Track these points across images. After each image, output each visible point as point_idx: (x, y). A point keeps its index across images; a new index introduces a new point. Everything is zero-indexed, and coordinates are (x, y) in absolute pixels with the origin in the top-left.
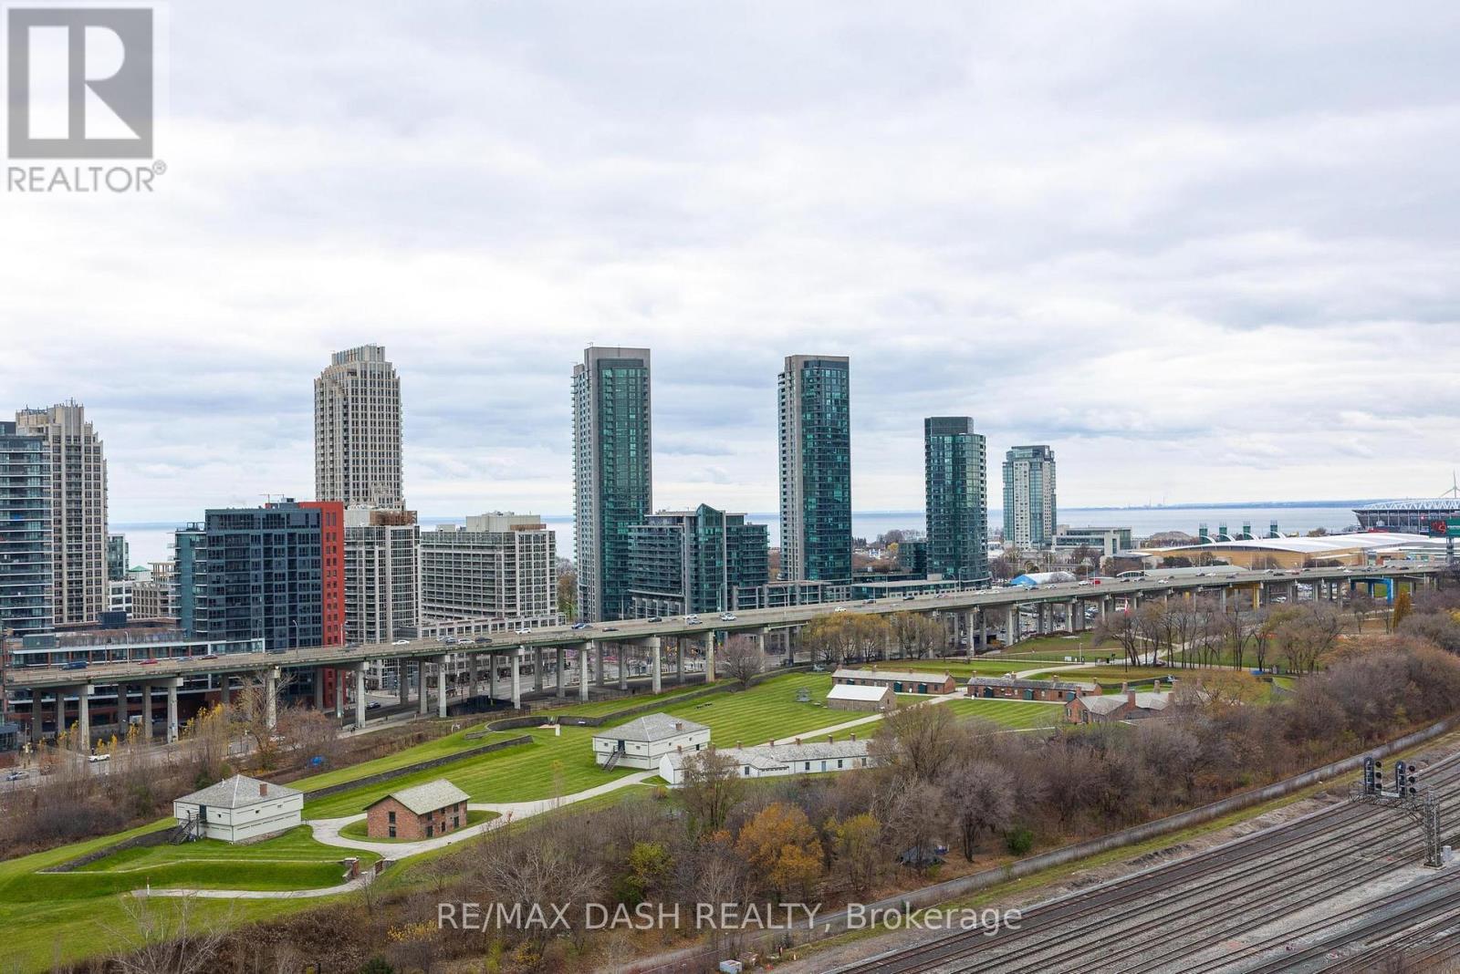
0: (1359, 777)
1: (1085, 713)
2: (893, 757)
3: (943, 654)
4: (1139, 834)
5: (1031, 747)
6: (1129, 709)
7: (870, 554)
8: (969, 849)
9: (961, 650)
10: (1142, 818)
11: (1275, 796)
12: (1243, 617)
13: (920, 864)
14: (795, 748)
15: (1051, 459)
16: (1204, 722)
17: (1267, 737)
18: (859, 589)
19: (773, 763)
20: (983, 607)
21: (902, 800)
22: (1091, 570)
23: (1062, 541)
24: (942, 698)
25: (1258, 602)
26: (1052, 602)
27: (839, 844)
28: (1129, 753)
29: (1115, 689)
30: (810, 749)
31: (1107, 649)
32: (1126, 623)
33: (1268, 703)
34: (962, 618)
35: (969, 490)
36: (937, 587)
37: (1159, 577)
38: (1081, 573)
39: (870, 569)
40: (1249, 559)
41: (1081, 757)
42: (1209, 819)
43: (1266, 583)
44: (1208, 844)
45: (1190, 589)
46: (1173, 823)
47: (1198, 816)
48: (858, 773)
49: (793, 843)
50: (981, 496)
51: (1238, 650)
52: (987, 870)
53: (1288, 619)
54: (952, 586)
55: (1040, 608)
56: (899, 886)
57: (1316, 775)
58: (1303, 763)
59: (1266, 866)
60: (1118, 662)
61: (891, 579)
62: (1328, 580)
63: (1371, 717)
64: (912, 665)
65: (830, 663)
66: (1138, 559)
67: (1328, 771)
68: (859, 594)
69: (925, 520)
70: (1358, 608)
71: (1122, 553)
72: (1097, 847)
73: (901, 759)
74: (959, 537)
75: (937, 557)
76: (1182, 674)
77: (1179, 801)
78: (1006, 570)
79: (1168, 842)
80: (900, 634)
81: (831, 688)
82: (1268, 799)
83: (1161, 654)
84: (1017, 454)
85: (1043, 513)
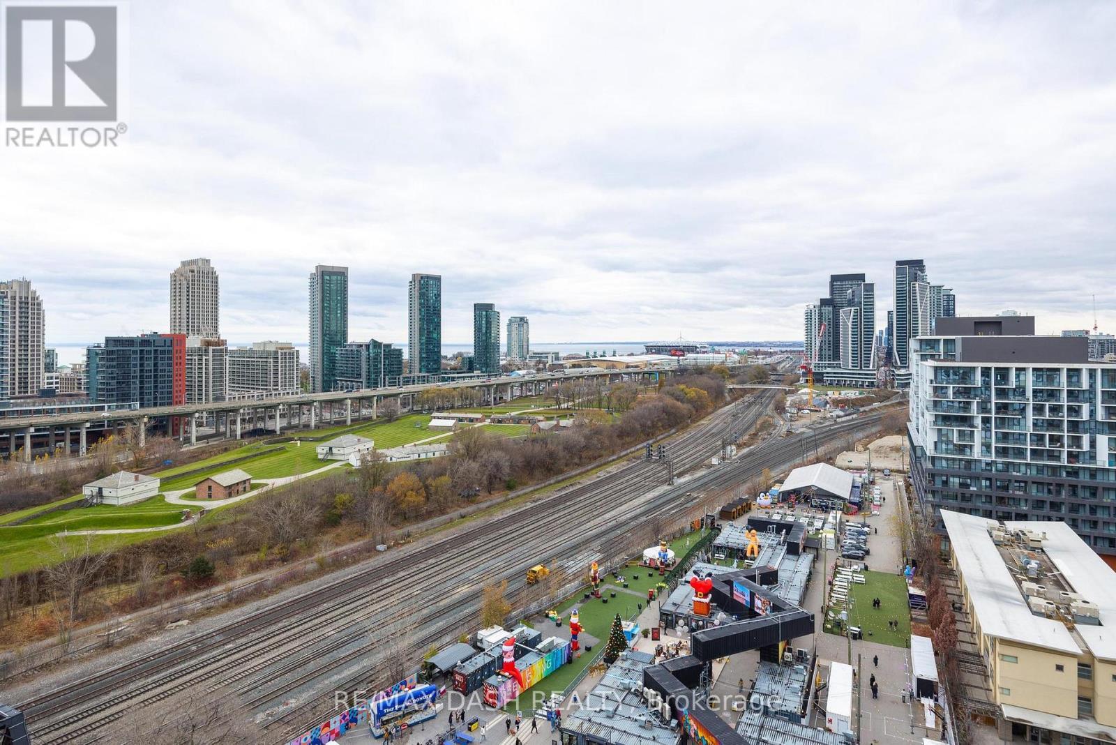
0: (644, 451)
1: (539, 429)
2: (458, 450)
3: (480, 405)
4: (560, 478)
5: (517, 444)
6: (557, 427)
7: (449, 362)
8: (490, 488)
9: (488, 404)
10: (561, 472)
11: (614, 460)
12: (602, 388)
13: (468, 496)
14: (414, 448)
15: (527, 323)
16: (587, 431)
17: (610, 437)
18: (444, 377)
19: (403, 455)
20: (498, 385)
21: (461, 469)
22: (543, 369)
23: (531, 357)
24: (480, 424)
25: (608, 382)
26: (526, 383)
27: (433, 490)
28: (557, 446)
29: (552, 419)
30: (420, 448)
31: (548, 402)
32: (556, 391)
33: (611, 423)
34: (489, 390)
35: (492, 335)
36: (478, 376)
37: (570, 372)
38: (538, 370)
39: (449, 369)
40: (605, 365)
41: (537, 448)
42: (588, 471)
43: (611, 375)
44: (586, 481)
45: (582, 377)
46: (574, 473)
47: (583, 470)
48: (442, 458)
49: (412, 490)
50: (497, 337)
51: (600, 401)
52: (497, 497)
53: (619, 389)
54: (484, 376)
55: (521, 385)
56: (459, 506)
57: (629, 451)
58: (624, 447)
59: (609, 489)
60: (553, 407)
61: (458, 373)
62: (634, 373)
63: (649, 428)
64: (466, 410)
65: (430, 410)
66: (562, 365)
67: (633, 449)
68: (444, 380)
69: (473, 348)
70: (645, 384)
71: (555, 362)
72: (543, 485)
73: (461, 451)
74: (488, 355)
75: (478, 364)
76: (578, 412)
77: (576, 464)
78: (507, 369)
79: (572, 481)
80: (461, 397)
81: (430, 421)
82: (611, 461)
83: (570, 404)
84: (513, 320)
85: (523, 345)
